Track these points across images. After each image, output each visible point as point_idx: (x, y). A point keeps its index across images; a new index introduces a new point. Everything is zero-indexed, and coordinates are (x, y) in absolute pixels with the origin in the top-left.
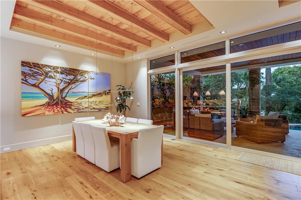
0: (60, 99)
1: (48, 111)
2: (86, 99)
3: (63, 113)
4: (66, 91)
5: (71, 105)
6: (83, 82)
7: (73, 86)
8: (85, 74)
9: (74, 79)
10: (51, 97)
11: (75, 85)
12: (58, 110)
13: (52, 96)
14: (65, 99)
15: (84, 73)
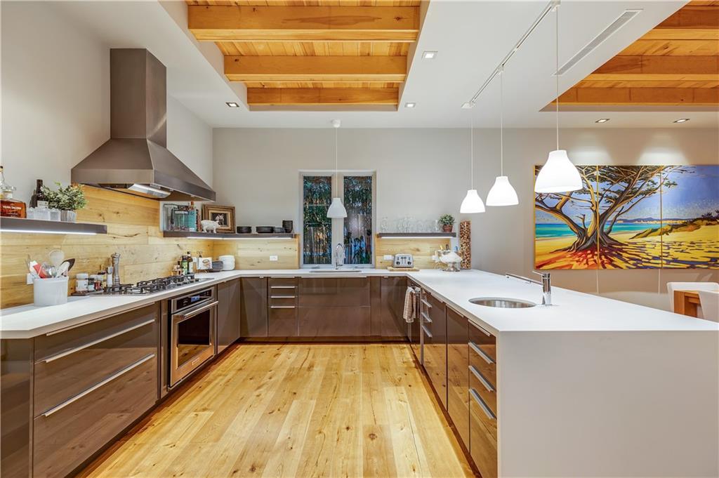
0: (599, 236)
1: (577, 261)
2: (656, 235)
3: (605, 267)
4: (611, 218)
5: (621, 250)
6: (647, 196)
7: (626, 205)
8: (652, 175)
9: (627, 189)
10: (581, 231)
11: (631, 204)
12: (595, 261)
13: (585, 230)
14: (609, 235)
15: (650, 173)
